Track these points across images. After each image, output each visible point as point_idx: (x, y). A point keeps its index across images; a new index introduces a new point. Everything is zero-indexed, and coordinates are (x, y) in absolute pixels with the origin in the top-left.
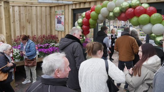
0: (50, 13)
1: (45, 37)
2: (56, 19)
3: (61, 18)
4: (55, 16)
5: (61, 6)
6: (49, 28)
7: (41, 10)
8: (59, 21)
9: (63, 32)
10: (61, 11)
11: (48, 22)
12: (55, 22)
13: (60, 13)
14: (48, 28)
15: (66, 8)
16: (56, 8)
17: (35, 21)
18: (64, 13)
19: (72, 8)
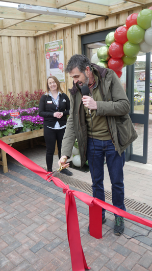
0: (36, 49)
1: (29, 96)
2: (48, 61)
3: (57, 56)
4: (45, 55)
5: (56, 32)
6: (36, 79)
7: (19, 44)
8: (53, 62)
9: (63, 83)
10: (57, 43)
11: (32, 67)
12: (45, 67)
13: (55, 47)
14: (32, 79)
15: (67, 35)
16: (47, 38)
17: (10, 66)
18: (62, 46)
19: (79, 34)
